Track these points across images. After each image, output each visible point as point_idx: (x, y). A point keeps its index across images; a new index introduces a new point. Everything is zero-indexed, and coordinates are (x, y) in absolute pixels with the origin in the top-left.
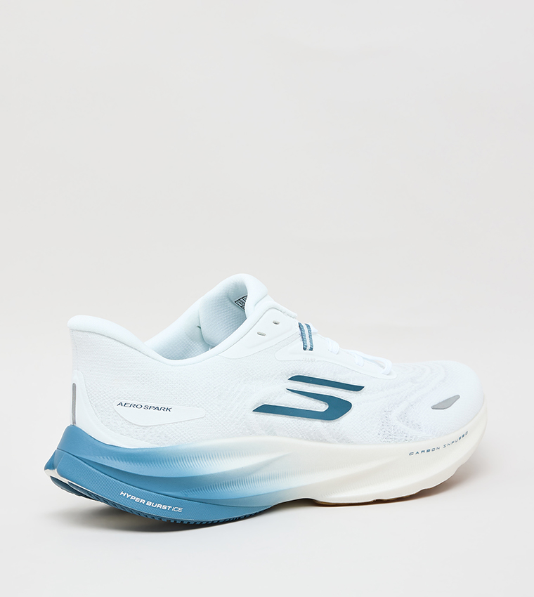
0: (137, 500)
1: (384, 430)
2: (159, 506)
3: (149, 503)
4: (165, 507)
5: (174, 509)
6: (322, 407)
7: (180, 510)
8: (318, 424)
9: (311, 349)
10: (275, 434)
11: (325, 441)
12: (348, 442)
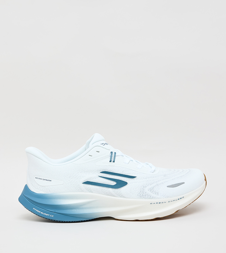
0: (38, 211)
1: (140, 194)
2: (45, 214)
3: (42, 213)
4: (47, 215)
5: (50, 216)
6: (114, 183)
7: (53, 216)
8: (110, 190)
9: (114, 162)
10: (92, 192)
11: (114, 196)
12: (124, 197)
